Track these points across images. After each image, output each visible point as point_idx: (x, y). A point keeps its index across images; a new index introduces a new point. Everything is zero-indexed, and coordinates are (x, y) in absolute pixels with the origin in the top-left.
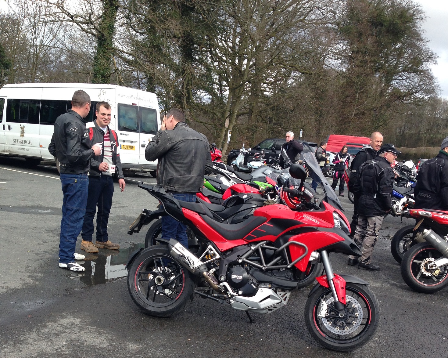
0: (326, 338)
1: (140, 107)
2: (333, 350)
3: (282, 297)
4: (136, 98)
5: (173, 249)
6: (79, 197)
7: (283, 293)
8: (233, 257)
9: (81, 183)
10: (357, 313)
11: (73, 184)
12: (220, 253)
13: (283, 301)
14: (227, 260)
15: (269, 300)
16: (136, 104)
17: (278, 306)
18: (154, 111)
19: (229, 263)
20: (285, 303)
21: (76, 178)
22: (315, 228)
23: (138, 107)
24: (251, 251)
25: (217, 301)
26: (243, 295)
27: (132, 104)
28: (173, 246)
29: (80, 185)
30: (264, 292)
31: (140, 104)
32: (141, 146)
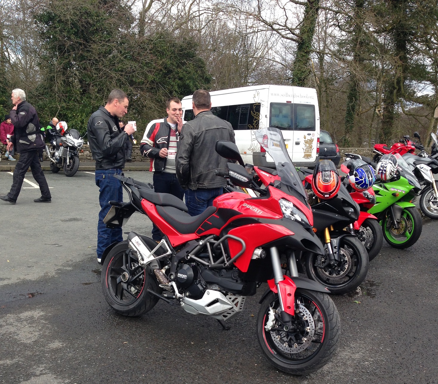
0: (274, 355)
1: (295, 104)
2: (282, 372)
3: (233, 301)
4: (291, 96)
5: (130, 243)
6: (108, 192)
7: (233, 297)
8: (182, 254)
9: (109, 178)
10: (308, 328)
11: (102, 179)
12: (172, 248)
13: (235, 307)
14: (178, 257)
15: (218, 304)
16: (291, 102)
17: (230, 311)
18: (313, 107)
19: (179, 260)
20: (237, 309)
21: (104, 173)
22: (256, 219)
23: (293, 104)
24: (198, 247)
25: (168, 302)
26: (190, 297)
27: (286, 102)
28: (130, 241)
29: (107, 180)
30: (211, 294)
31: (296, 101)
32: (294, 143)
